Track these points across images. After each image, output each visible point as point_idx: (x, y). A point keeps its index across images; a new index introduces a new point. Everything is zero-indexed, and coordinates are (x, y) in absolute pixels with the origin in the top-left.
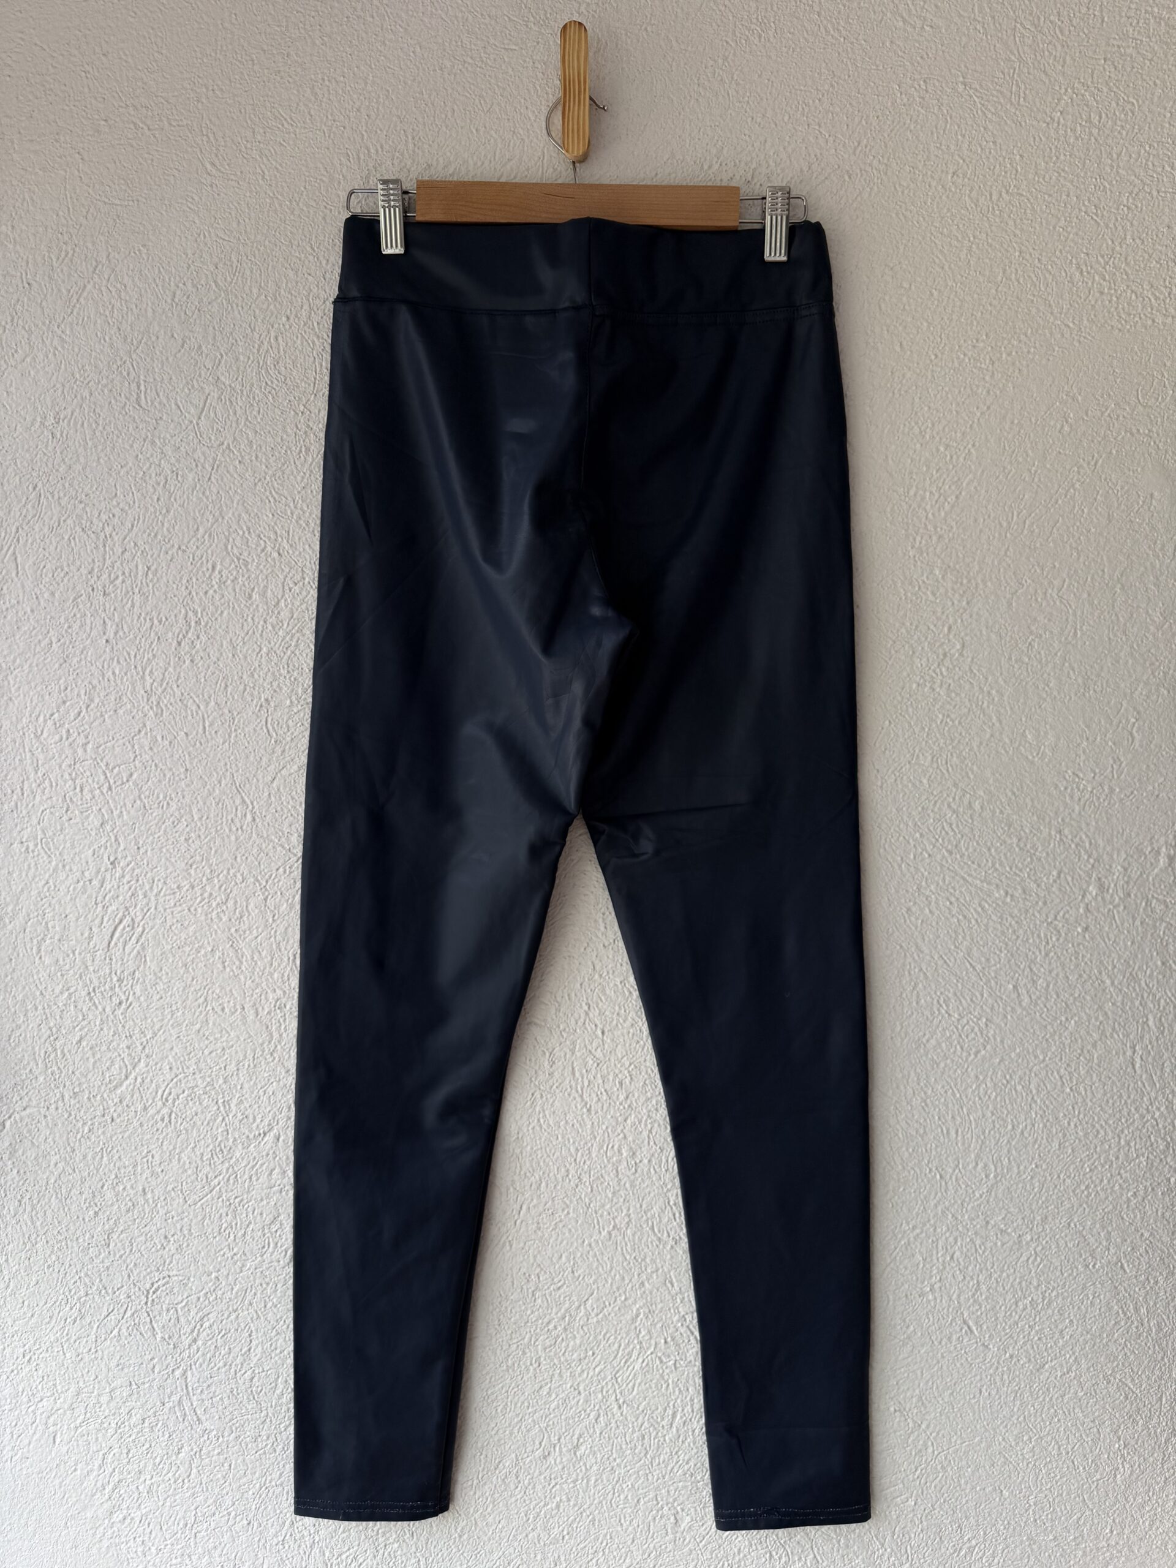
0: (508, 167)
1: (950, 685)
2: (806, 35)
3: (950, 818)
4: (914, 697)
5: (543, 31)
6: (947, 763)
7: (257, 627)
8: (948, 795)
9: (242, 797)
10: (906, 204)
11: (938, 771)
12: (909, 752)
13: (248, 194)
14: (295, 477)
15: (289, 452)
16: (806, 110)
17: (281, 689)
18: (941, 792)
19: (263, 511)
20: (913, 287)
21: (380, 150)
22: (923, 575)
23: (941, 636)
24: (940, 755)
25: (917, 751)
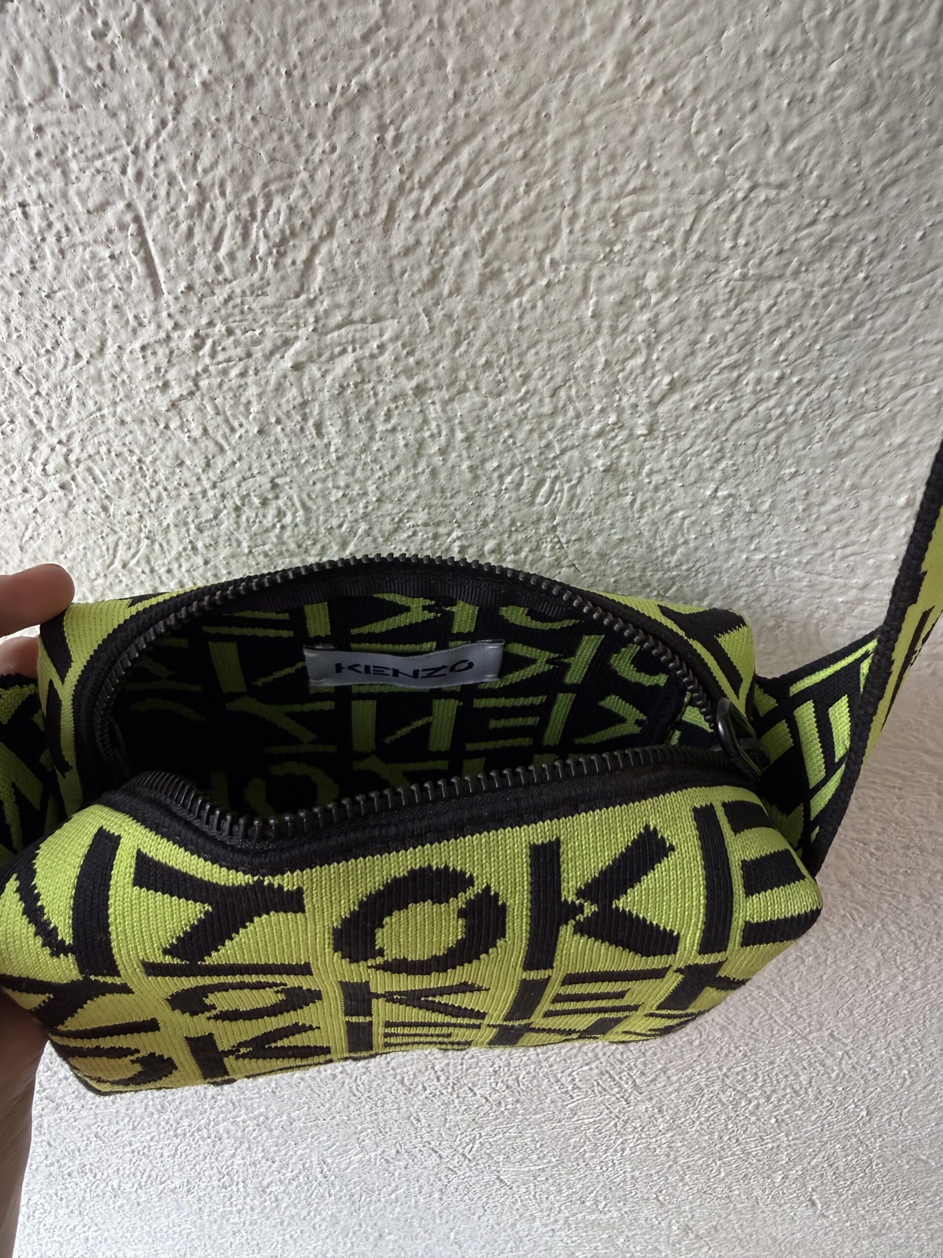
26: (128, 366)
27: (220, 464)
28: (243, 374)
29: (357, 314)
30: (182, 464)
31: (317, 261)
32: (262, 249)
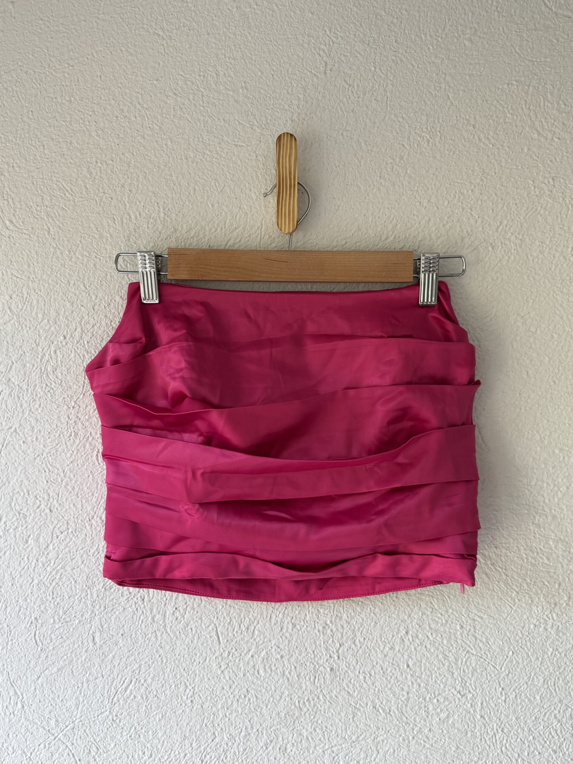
0: (235, 234)
1: (558, 627)
2: (463, 142)
3: (556, 726)
4: (532, 634)
5: (264, 132)
6: (555, 685)
7: (31, 564)
8: (555, 709)
9: (15, 690)
10: (535, 269)
11: (548, 691)
12: (527, 675)
13: (37, 245)
14: (66, 454)
15: (62, 436)
16: (462, 197)
17: (47, 610)
18: (549, 706)
19: (40, 478)
20: (538, 332)
21: (138, 215)
22: (540, 543)
23: (553, 590)
24: (550, 679)
25: (533, 675)
26: (212, 663)
27: (234, 687)
28: (239, 660)
29: (266, 640)
30: (223, 689)
31: (255, 630)
32: (244, 629)
